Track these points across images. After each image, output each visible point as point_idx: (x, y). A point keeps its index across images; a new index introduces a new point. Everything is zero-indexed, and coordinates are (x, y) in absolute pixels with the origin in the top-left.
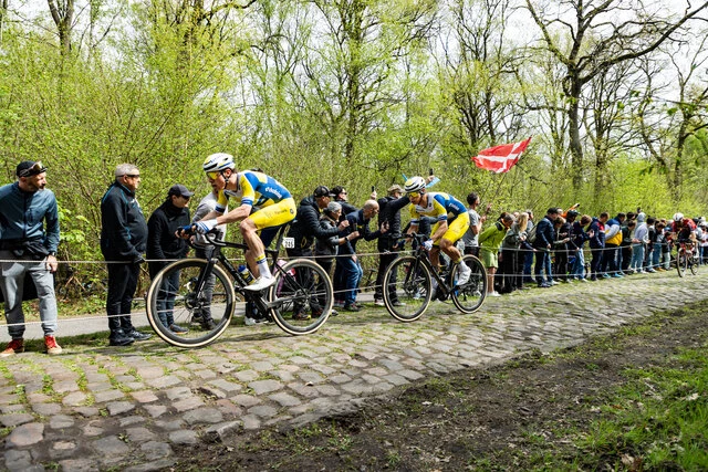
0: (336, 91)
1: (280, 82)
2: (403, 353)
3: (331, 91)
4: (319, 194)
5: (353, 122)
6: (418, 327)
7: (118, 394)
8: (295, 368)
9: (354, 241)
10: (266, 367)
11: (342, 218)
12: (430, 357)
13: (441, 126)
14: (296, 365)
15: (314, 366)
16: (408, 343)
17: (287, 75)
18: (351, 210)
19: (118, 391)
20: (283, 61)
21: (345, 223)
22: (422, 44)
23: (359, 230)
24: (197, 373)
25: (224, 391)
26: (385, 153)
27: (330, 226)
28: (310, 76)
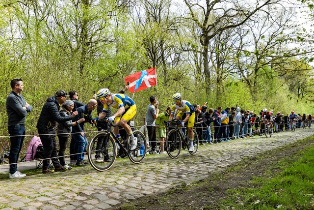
0: (74, 33)
1: (38, 26)
2: (109, 190)
3: (71, 33)
4: (59, 95)
5: (84, 53)
6: (119, 174)
9: (82, 124)
12: (125, 191)
13: (136, 57)
14: (41, 202)
15: (52, 202)
16: (113, 183)
17: (43, 22)
18: (81, 105)
20: (40, 13)
21: (76, 113)
22: (125, 11)
23: (85, 117)
26: (103, 72)
27: (66, 115)
28: (58, 24)
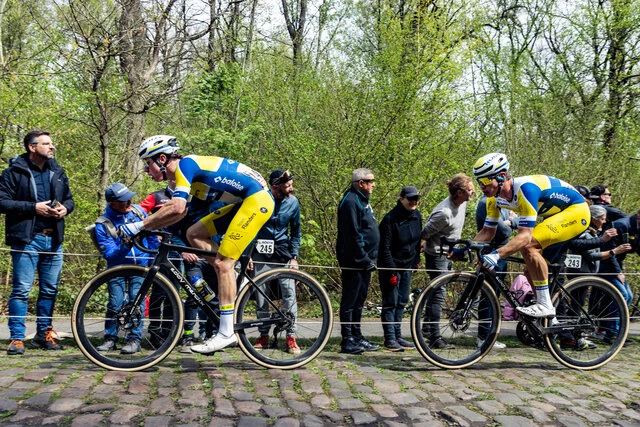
0: (590, 64)
3: (582, 64)
5: (615, 101)
7: (359, 404)
8: (550, 408)
9: (621, 256)
10: (514, 400)
11: (607, 226)
17: (525, 53)
19: (358, 401)
20: (520, 37)
21: (612, 232)
23: (631, 242)
24: (435, 395)
25: (467, 420)
27: (589, 236)
28: (555, 51)
